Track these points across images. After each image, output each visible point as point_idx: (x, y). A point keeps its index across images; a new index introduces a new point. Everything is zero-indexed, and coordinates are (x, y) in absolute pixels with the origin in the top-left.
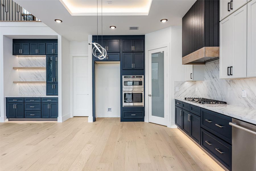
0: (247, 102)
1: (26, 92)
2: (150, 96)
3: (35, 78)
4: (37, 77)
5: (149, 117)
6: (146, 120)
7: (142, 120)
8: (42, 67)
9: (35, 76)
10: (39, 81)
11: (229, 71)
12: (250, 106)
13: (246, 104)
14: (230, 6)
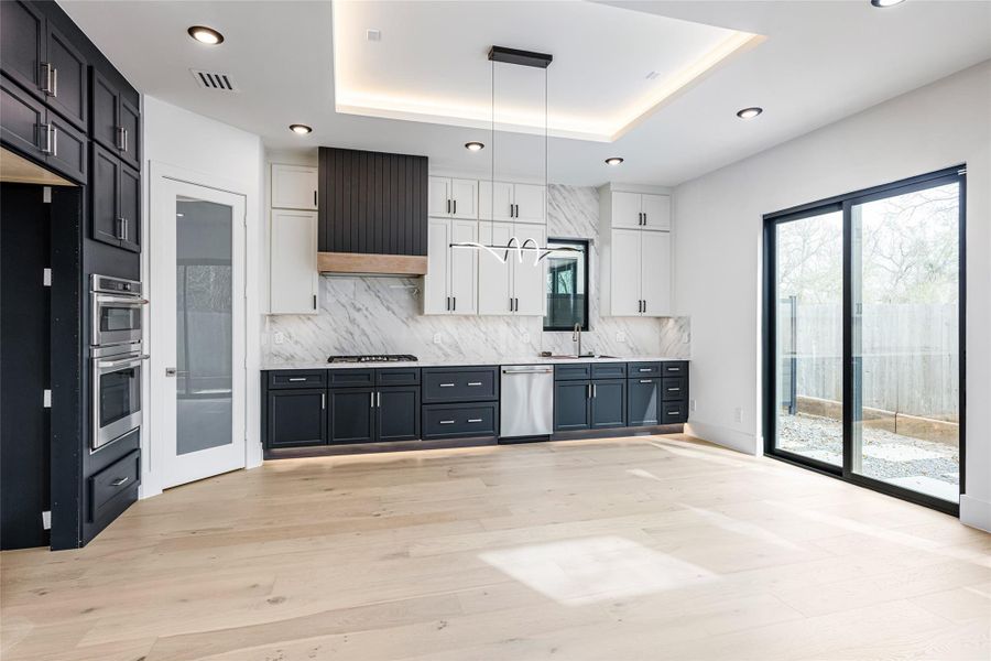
11: (451, 304)
12: (446, 355)
13: (440, 353)
14: (451, 206)
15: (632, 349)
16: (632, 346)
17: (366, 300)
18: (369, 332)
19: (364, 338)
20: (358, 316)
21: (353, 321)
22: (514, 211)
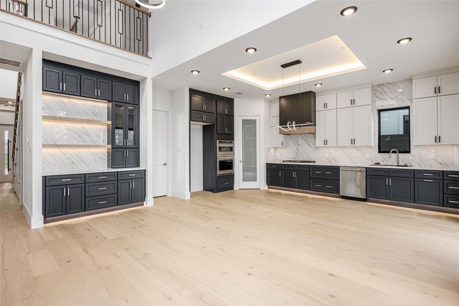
0: (328, 159)
1: (55, 165)
2: (241, 162)
3: (76, 139)
4: (80, 137)
5: (239, 183)
6: (236, 187)
7: (232, 188)
8: (91, 119)
9: (76, 136)
10: (84, 144)
11: (326, 142)
12: (330, 162)
13: (327, 161)
14: (325, 106)
15: (441, 164)
16: (441, 161)
17: (301, 142)
18: (302, 153)
19: (301, 155)
20: (299, 148)
21: (298, 149)
22: (353, 102)
